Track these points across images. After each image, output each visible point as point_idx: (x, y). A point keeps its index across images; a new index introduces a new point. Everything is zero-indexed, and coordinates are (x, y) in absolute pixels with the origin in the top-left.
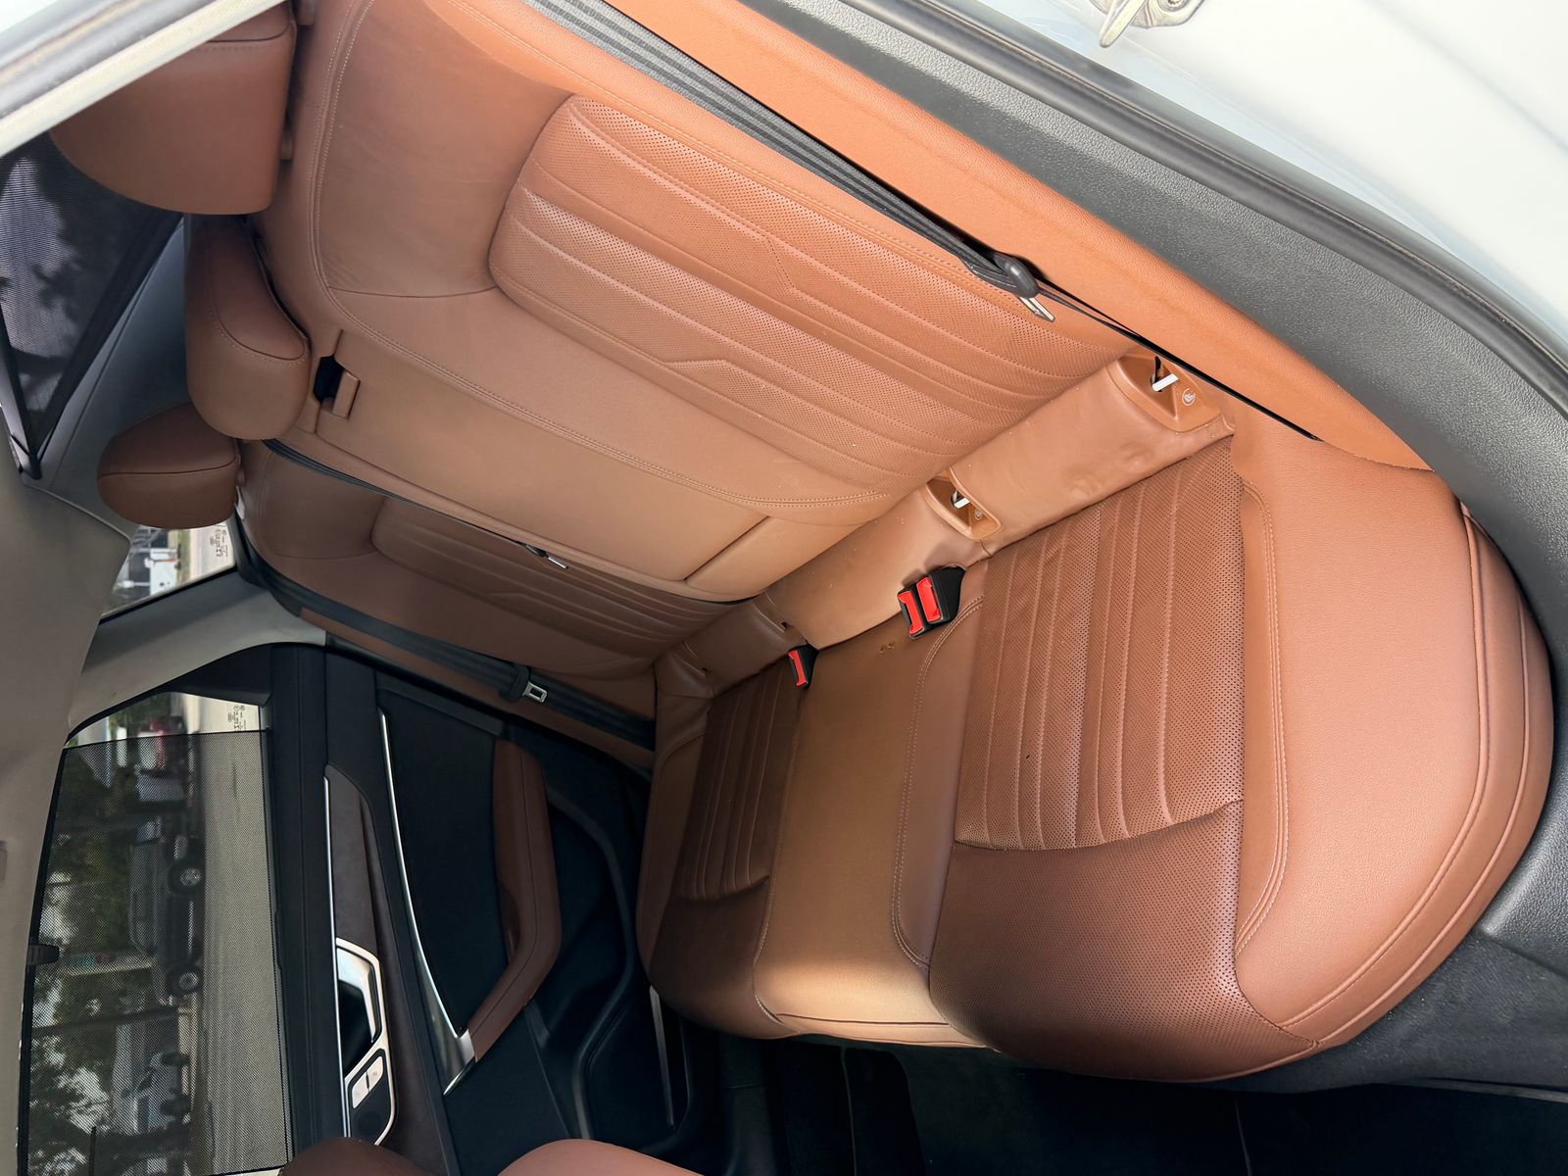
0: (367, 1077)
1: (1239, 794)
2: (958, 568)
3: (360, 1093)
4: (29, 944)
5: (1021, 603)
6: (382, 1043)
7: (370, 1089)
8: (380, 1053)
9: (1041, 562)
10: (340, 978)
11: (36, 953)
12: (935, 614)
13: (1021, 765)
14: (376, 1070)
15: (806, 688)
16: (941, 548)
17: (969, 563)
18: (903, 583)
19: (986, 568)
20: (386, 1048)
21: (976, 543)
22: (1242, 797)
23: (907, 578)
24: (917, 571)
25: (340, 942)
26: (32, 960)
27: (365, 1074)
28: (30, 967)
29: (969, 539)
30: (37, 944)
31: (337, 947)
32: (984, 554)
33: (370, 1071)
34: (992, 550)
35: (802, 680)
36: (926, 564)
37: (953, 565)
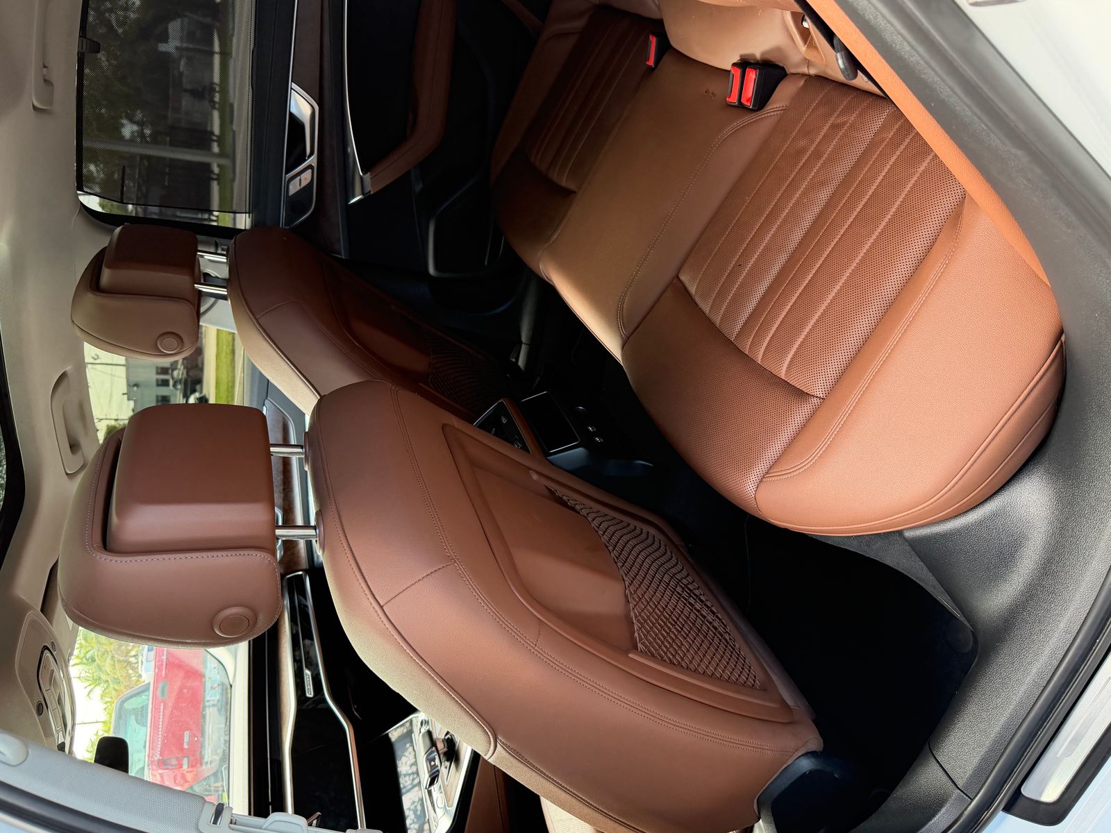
0: (300, 180)
1: (824, 395)
2: (783, 69)
3: (294, 188)
4: (80, 36)
5: (802, 143)
6: (312, 160)
7: (302, 186)
8: (310, 167)
9: (830, 122)
10: (291, 110)
11: (84, 43)
12: (748, 101)
13: (733, 268)
14: (306, 177)
15: (651, 70)
16: (778, 49)
17: (793, 71)
18: (741, 56)
19: (802, 83)
20: (315, 164)
21: (806, 59)
22: (825, 397)
23: (745, 55)
24: (753, 55)
25: (294, 86)
26: (82, 49)
27: (299, 177)
28: (81, 53)
29: (800, 53)
30: (85, 37)
31: (291, 89)
32: (805, 70)
33: (303, 176)
34: (813, 71)
35: (651, 63)
36: (763, 54)
37: (781, 65)
